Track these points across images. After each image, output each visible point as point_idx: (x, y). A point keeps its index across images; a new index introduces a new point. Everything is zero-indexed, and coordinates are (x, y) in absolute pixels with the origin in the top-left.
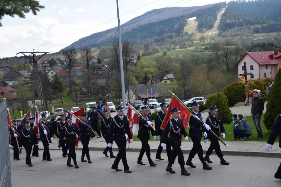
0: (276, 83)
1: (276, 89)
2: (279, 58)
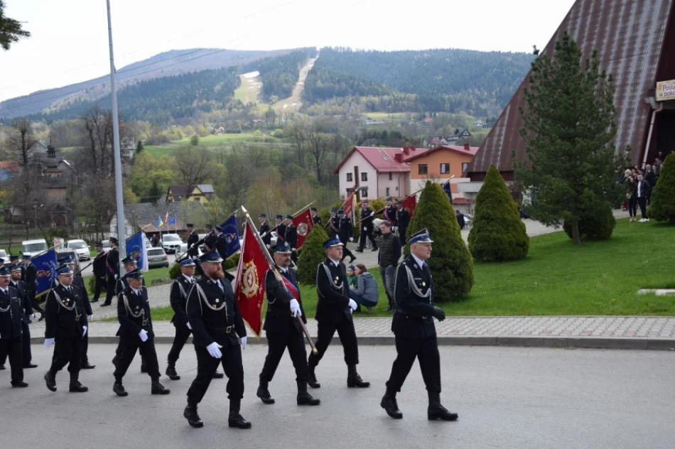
0: (423, 207)
1: (422, 219)
2: (411, 160)
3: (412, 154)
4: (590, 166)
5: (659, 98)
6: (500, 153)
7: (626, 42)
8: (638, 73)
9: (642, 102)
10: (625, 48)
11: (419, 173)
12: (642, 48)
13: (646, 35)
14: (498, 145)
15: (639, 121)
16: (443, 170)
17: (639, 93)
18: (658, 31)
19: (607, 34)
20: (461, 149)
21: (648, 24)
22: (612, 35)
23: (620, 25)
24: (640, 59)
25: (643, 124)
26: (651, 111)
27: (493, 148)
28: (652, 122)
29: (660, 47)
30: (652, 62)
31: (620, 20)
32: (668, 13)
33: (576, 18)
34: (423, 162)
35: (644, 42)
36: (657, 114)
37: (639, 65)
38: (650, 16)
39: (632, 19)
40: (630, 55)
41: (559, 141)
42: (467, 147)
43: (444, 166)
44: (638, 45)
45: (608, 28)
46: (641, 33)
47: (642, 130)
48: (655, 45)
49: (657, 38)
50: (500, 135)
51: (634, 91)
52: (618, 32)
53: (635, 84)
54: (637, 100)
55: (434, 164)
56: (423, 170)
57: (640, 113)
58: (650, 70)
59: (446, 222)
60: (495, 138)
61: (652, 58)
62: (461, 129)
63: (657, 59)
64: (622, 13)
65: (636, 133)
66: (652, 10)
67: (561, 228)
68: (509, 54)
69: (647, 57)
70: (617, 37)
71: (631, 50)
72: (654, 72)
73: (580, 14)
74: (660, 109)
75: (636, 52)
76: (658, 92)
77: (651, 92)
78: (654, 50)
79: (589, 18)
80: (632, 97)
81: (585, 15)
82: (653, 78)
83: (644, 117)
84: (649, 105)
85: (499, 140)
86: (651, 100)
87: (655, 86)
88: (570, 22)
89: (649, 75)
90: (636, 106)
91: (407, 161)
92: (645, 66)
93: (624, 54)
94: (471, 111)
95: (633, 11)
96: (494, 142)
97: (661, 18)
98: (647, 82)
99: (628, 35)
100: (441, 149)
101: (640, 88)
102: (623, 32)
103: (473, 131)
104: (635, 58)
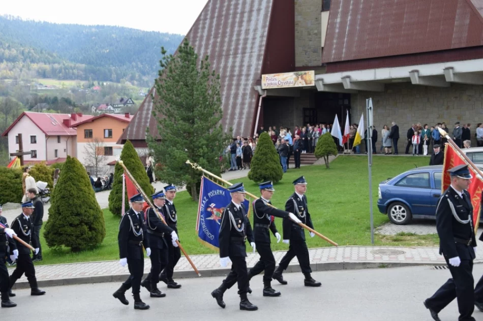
2: (78, 126)
3: (79, 120)
5: (264, 87)
6: (149, 120)
7: (241, 42)
8: (249, 66)
9: (253, 89)
10: (240, 46)
11: (85, 137)
12: (252, 48)
13: (254, 39)
14: (146, 118)
15: (250, 104)
16: (107, 135)
17: (251, 82)
18: (262, 36)
19: (228, 34)
20: (122, 117)
21: (255, 30)
22: (231, 35)
23: (236, 29)
24: (251, 57)
25: (254, 106)
26: (259, 96)
27: (143, 120)
28: (260, 104)
29: (263, 48)
30: (258, 59)
31: (237, 25)
32: (268, 24)
33: (205, 19)
34: (88, 127)
35: (253, 43)
36: (263, 99)
37: (250, 61)
38: (257, 24)
39: (245, 24)
40: (244, 53)
42: (127, 115)
43: (107, 132)
44: (249, 46)
45: (228, 30)
46: (251, 36)
47: (253, 110)
48: (260, 46)
49: (261, 41)
50: (148, 110)
51: (247, 80)
52: (235, 33)
53: (248, 75)
54: (249, 87)
55: (98, 129)
56: (89, 134)
57: (251, 98)
58: (258, 65)
60: (145, 112)
61: (259, 56)
62: (126, 98)
63: (262, 57)
64: (237, 20)
65: (249, 113)
66: (257, 20)
69: (255, 54)
70: (234, 38)
71: (244, 49)
72: (260, 67)
73: (209, 17)
74: (265, 95)
75: (248, 50)
76: (263, 82)
77: (258, 82)
78: (260, 51)
79: (215, 20)
80: (246, 85)
81: (212, 18)
82: (259, 72)
83: (254, 101)
84: (257, 91)
85: (147, 114)
86: (258, 88)
87: (261, 78)
88: (201, 22)
89: (257, 69)
90: (248, 92)
91: (73, 126)
92: (254, 61)
93: (240, 51)
94: (135, 82)
95: (245, 19)
96: (144, 116)
97: (264, 27)
98: (256, 74)
99: (242, 37)
100: (104, 116)
101: (251, 77)
102: (239, 35)
104: (247, 55)
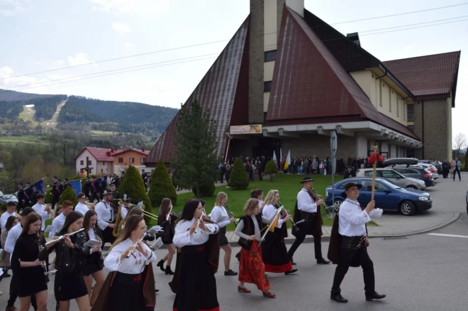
2: (115, 155)
3: (116, 152)
4: (206, 161)
5: (231, 133)
6: (161, 154)
7: (218, 107)
8: (223, 121)
9: (224, 134)
10: (217, 110)
11: (119, 162)
12: (224, 111)
13: (226, 105)
14: (160, 150)
15: (223, 143)
16: (131, 161)
17: (223, 130)
18: (230, 104)
19: (210, 103)
20: (140, 151)
21: (226, 101)
22: (212, 103)
23: (215, 100)
24: (223, 115)
25: (225, 144)
26: (228, 138)
27: (158, 151)
28: (229, 143)
29: (231, 111)
30: (228, 117)
31: (215, 97)
32: (234, 97)
33: (197, 94)
34: (121, 156)
35: (225, 108)
36: (230, 140)
37: (223, 118)
38: (227, 98)
39: (220, 97)
40: (219, 113)
41: (192, 148)
42: (143, 150)
43: (131, 159)
44: (223, 109)
45: (210, 100)
46: (224, 104)
47: (224, 147)
48: (229, 110)
49: (230, 107)
50: (161, 145)
51: (221, 129)
52: (215, 102)
53: (222, 126)
54: (222, 133)
55: (127, 158)
56: (121, 161)
57: (223, 139)
58: (227, 120)
59: (139, 186)
60: (159, 147)
61: (228, 115)
62: (140, 142)
63: (230, 116)
64: (216, 95)
65: (222, 148)
66: (228, 95)
67: (191, 191)
68: (164, 108)
69: (226, 115)
70: (214, 105)
71: (220, 111)
72: (229, 122)
73: (199, 93)
74: (231, 138)
75: (222, 112)
76: (231, 130)
77: (228, 130)
78: (229, 112)
79: (202, 95)
80: (220, 132)
81: (201, 93)
82: (229, 124)
83: (225, 141)
84: (227, 136)
85: (160, 148)
86: (228, 134)
87: (230, 128)
88: (194, 95)
89: (227, 123)
90: (222, 136)
91: (113, 156)
92: (225, 119)
93: (217, 112)
94: (145, 133)
95: (221, 94)
96: (158, 149)
97: (232, 99)
98: (226, 126)
99: (219, 104)
100: (130, 151)
101: (224, 128)
102: (217, 103)
103: (146, 142)
104: (222, 115)
